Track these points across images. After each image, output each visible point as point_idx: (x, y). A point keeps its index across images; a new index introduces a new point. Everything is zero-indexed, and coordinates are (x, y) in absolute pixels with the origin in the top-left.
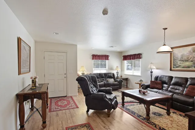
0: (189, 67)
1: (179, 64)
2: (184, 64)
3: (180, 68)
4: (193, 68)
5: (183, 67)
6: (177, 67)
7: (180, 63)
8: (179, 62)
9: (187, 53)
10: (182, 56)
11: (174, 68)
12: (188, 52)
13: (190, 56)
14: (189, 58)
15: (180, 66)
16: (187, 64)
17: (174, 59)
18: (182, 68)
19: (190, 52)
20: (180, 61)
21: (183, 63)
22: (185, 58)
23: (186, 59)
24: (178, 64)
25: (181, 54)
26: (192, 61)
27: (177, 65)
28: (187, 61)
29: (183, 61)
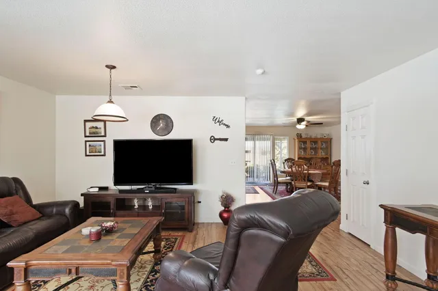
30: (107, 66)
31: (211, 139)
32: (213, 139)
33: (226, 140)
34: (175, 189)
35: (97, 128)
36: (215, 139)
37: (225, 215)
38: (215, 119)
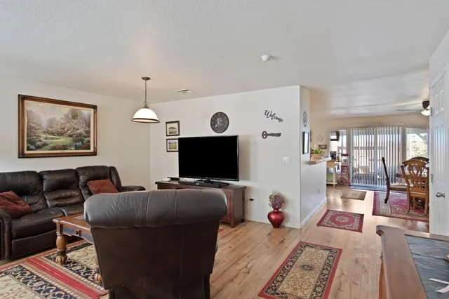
0: (65, 148)
1: (42, 139)
2: (54, 141)
3: (46, 150)
4: (73, 148)
5: (54, 148)
6: (38, 148)
7: (46, 139)
8: (43, 136)
9: (62, 118)
10: (51, 121)
11: (28, 149)
12: (62, 116)
13: (68, 125)
14: (66, 129)
15: (45, 145)
16: (62, 140)
17: (30, 128)
18: (51, 150)
19: (67, 116)
20: (45, 132)
21: (53, 139)
22: (57, 128)
23: (60, 130)
24: (40, 141)
25: (49, 117)
26: (70, 136)
27: (39, 143)
28: (61, 134)
29: (53, 134)
30: (143, 78)
31: (263, 135)
32: (265, 135)
33: (279, 135)
34: (228, 184)
35: (173, 128)
36: (267, 135)
37: (273, 217)
38: (267, 113)
